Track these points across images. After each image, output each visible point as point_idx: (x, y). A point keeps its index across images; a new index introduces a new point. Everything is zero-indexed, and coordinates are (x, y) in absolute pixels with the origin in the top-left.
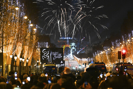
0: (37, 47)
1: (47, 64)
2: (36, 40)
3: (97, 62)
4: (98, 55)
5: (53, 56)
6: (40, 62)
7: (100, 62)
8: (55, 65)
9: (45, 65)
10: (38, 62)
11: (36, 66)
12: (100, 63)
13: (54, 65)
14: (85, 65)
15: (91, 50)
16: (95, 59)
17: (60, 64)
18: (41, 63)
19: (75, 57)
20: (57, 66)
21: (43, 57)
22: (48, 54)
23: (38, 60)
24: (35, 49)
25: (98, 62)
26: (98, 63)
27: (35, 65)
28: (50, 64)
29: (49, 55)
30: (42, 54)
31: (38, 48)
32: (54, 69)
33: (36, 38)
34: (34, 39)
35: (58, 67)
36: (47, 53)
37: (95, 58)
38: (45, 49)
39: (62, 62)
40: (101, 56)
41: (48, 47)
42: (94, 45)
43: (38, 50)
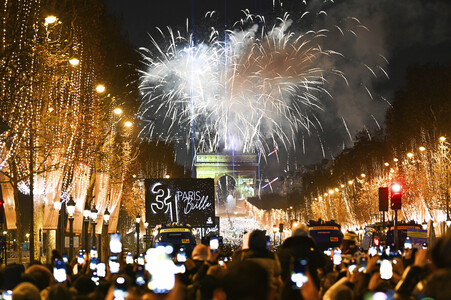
0: (134, 176)
1: (164, 227)
2: (131, 155)
3: (316, 220)
4: (320, 198)
5: (182, 204)
6: (144, 220)
7: (325, 219)
8: (190, 229)
9: (159, 229)
10: (138, 220)
11: (133, 233)
12: (324, 225)
13: (187, 230)
14: (281, 231)
15: (299, 183)
16: (311, 211)
17: (206, 226)
18: (146, 225)
19: (251, 205)
20: (195, 232)
21: (154, 207)
22: (169, 197)
23: (139, 217)
24: (129, 181)
25: (320, 220)
26: (319, 223)
27: (130, 231)
28: (176, 227)
29: (172, 200)
30: (150, 198)
31: (136, 179)
32: (186, 241)
33: (133, 150)
34: (127, 153)
35: (198, 235)
36: (166, 195)
37: (310, 207)
38: (159, 184)
39: (210, 221)
40: (327, 204)
41: (168, 177)
42: (305, 171)
43: (137, 186)
